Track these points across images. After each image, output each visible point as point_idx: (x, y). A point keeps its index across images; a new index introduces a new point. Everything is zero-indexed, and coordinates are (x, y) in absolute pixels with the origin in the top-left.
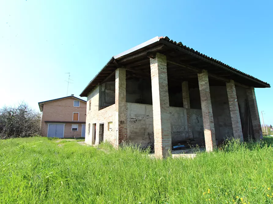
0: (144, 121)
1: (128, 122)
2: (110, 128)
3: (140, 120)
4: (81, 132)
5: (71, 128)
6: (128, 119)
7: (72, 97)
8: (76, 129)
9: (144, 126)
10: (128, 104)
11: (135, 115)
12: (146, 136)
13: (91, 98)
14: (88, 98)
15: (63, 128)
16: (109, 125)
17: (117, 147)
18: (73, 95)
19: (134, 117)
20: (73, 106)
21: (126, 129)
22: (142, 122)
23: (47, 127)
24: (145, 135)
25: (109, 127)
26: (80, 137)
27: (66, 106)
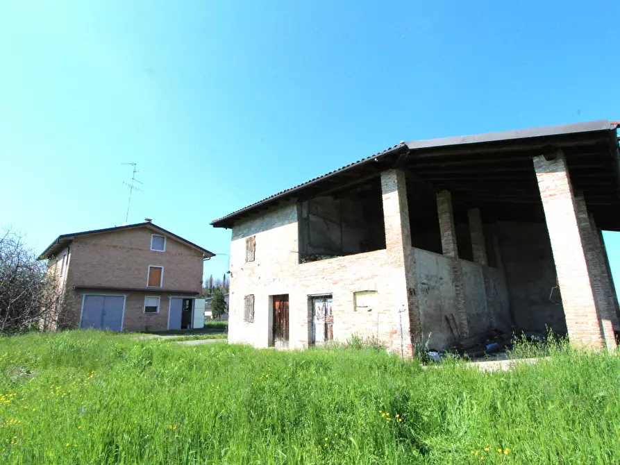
0: (438, 289)
1: (420, 292)
2: (358, 305)
3: (433, 288)
4: (166, 318)
5: (143, 305)
6: (419, 285)
7: (148, 226)
8: (154, 309)
9: (439, 302)
10: (417, 250)
11: (427, 276)
12: (444, 324)
13: (257, 231)
14: (233, 232)
15: (122, 306)
16: (355, 299)
17: (405, 349)
18: (150, 220)
19: (425, 281)
20: (149, 250)
21: (417, 307)
22: (436, 292)
23: (80, 303)
24: (441, 321)
25: (355, 303)
26: (162, 329)
27: (132, 249)
